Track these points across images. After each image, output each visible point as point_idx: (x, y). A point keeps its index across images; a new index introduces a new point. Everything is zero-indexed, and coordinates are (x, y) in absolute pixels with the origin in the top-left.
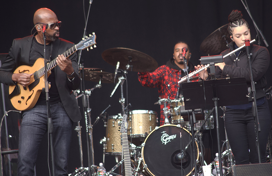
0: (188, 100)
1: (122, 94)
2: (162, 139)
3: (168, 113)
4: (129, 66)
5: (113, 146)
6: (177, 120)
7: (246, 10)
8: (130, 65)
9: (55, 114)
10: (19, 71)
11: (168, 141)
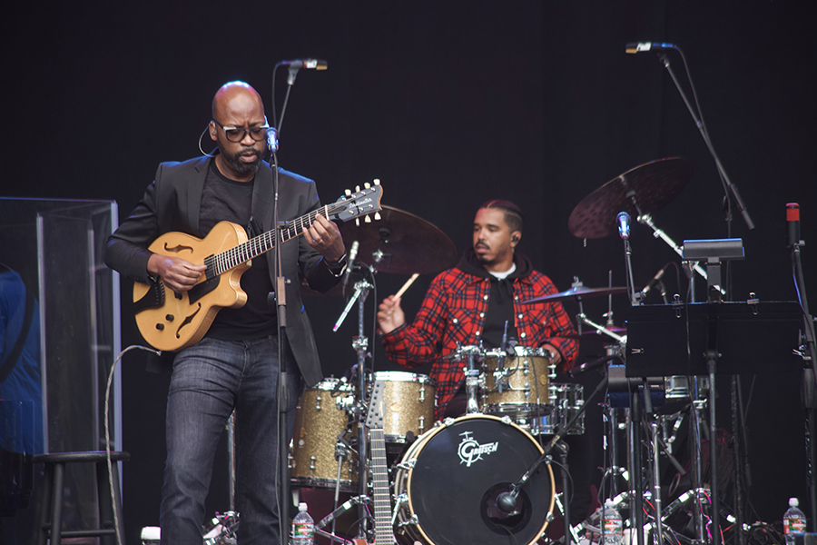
0: (639, 351)
1: (361, 326)
2: (462, 452)
3: (479, 384)
4: (380, 255)
5: (315, 461)
6: (497, 405)
7: (698, 130)
8: (384, 252)
9: (260, 365)
10: (166, 244)
11: (474, 457)
